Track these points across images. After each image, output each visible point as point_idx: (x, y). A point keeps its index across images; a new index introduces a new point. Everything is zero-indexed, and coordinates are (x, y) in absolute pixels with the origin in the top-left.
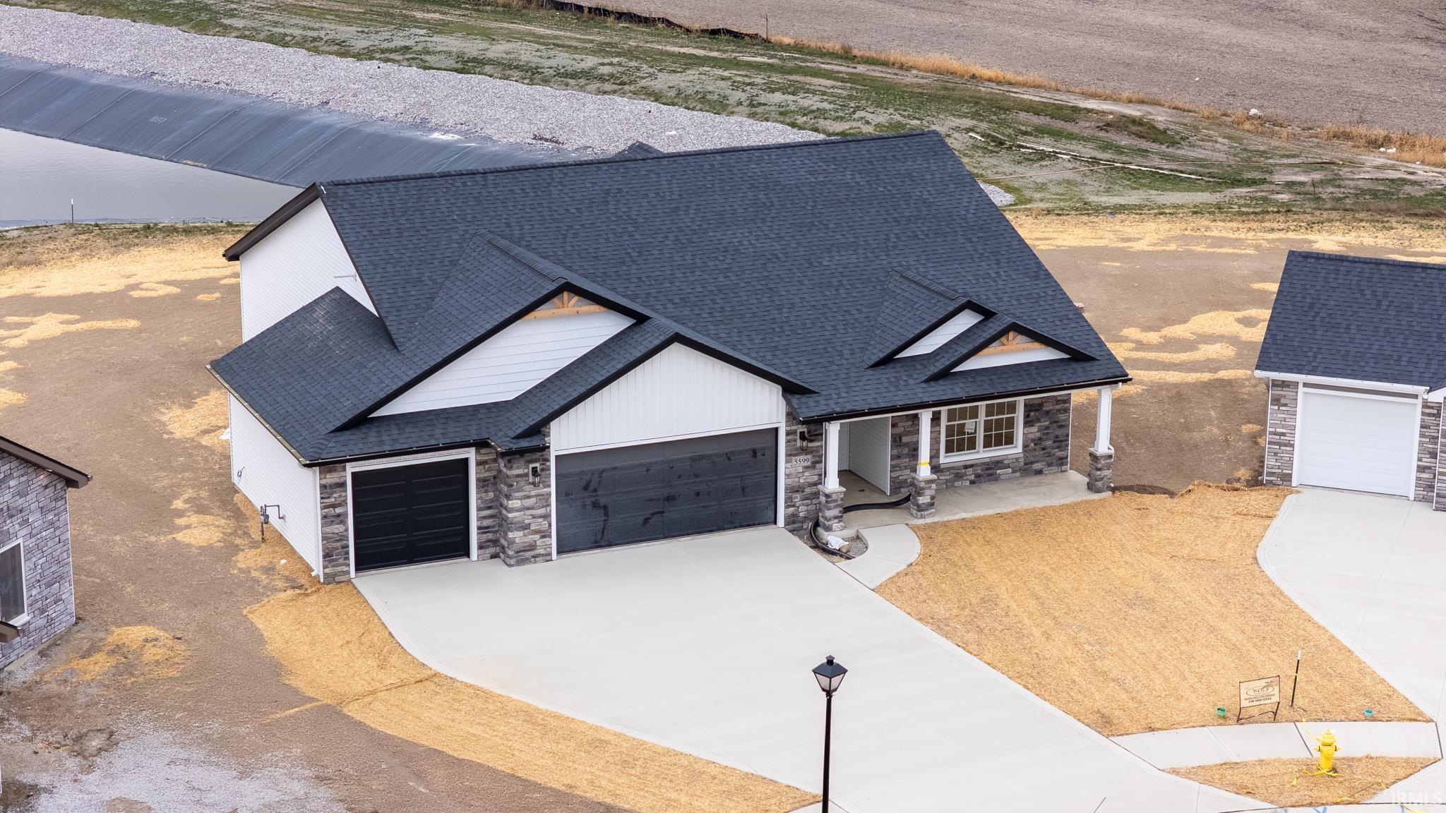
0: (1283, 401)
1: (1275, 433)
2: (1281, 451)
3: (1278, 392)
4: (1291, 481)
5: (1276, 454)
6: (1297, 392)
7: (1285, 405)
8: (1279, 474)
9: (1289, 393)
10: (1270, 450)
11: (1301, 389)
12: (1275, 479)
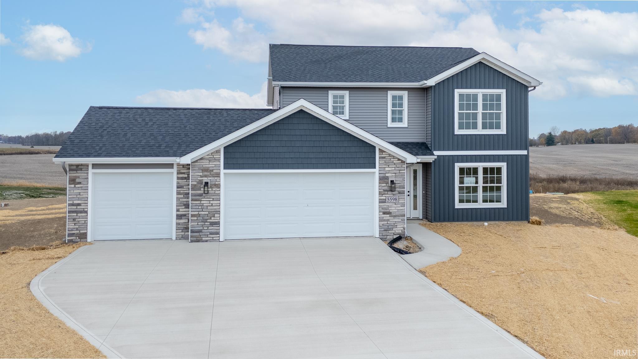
0: (78, 180)
1: (73, 205)
2: (78, 217)
3: (74, 174)
4: (86, 238)
5: (74, 220)
6: (88, 173)
7: (80, 183)
8: (77, 234)
9: (82, 174)
10: (70, 218)
11: (91, 171)
12: (75, 238)
